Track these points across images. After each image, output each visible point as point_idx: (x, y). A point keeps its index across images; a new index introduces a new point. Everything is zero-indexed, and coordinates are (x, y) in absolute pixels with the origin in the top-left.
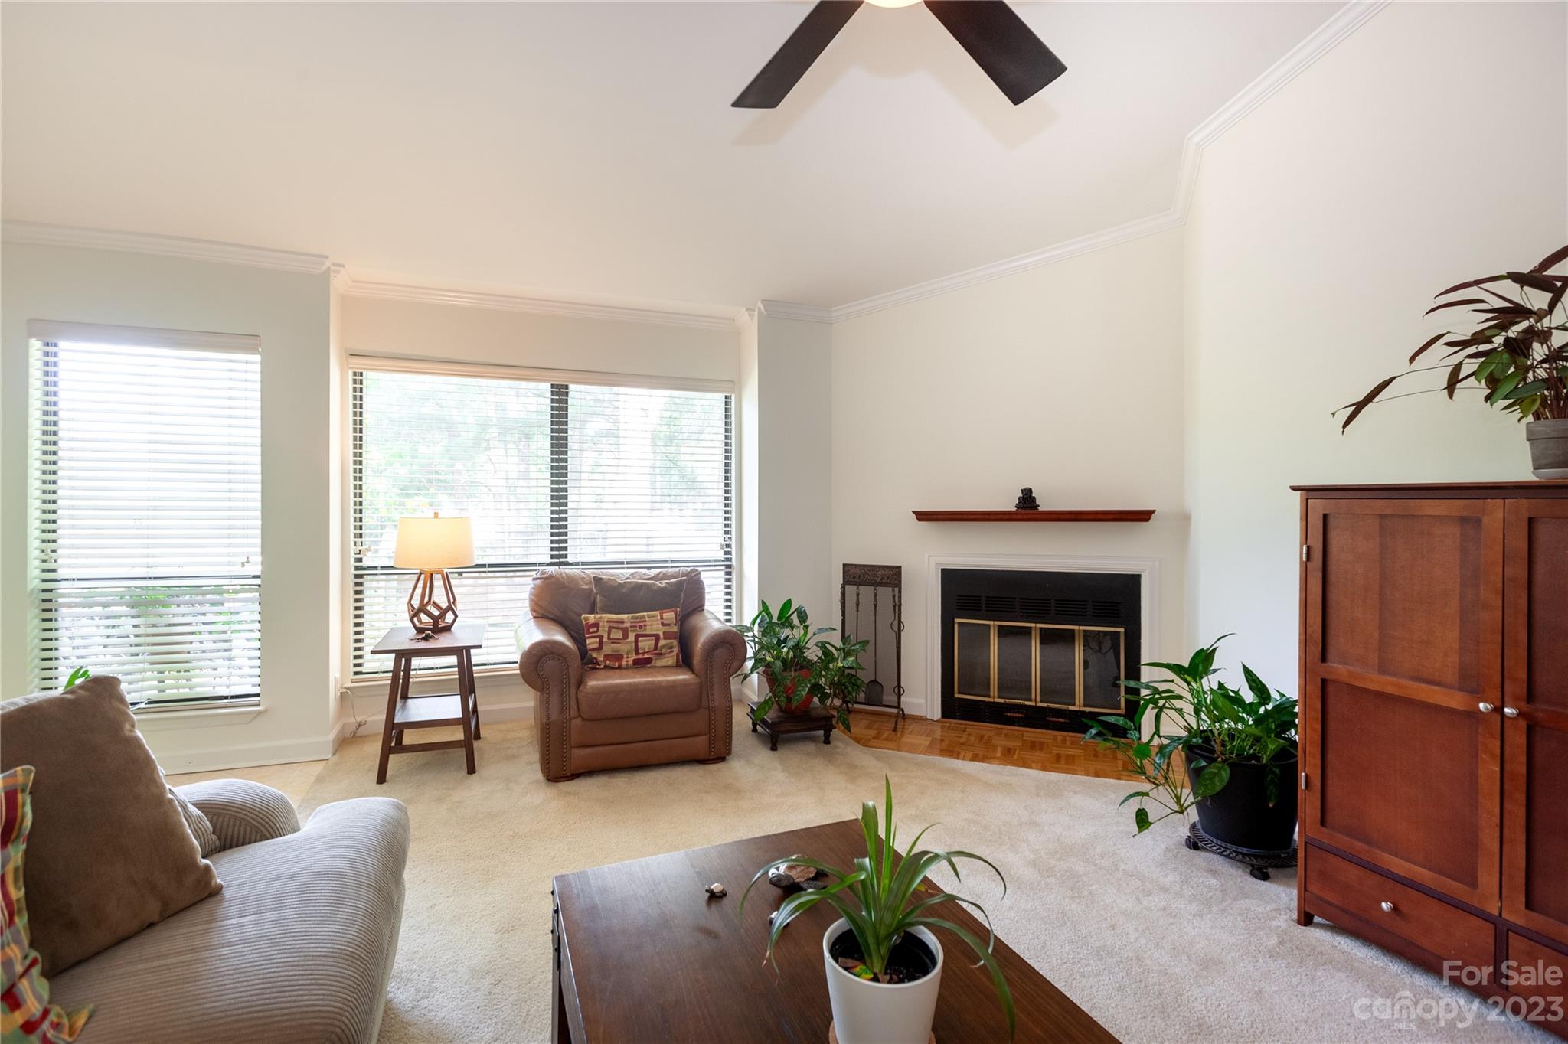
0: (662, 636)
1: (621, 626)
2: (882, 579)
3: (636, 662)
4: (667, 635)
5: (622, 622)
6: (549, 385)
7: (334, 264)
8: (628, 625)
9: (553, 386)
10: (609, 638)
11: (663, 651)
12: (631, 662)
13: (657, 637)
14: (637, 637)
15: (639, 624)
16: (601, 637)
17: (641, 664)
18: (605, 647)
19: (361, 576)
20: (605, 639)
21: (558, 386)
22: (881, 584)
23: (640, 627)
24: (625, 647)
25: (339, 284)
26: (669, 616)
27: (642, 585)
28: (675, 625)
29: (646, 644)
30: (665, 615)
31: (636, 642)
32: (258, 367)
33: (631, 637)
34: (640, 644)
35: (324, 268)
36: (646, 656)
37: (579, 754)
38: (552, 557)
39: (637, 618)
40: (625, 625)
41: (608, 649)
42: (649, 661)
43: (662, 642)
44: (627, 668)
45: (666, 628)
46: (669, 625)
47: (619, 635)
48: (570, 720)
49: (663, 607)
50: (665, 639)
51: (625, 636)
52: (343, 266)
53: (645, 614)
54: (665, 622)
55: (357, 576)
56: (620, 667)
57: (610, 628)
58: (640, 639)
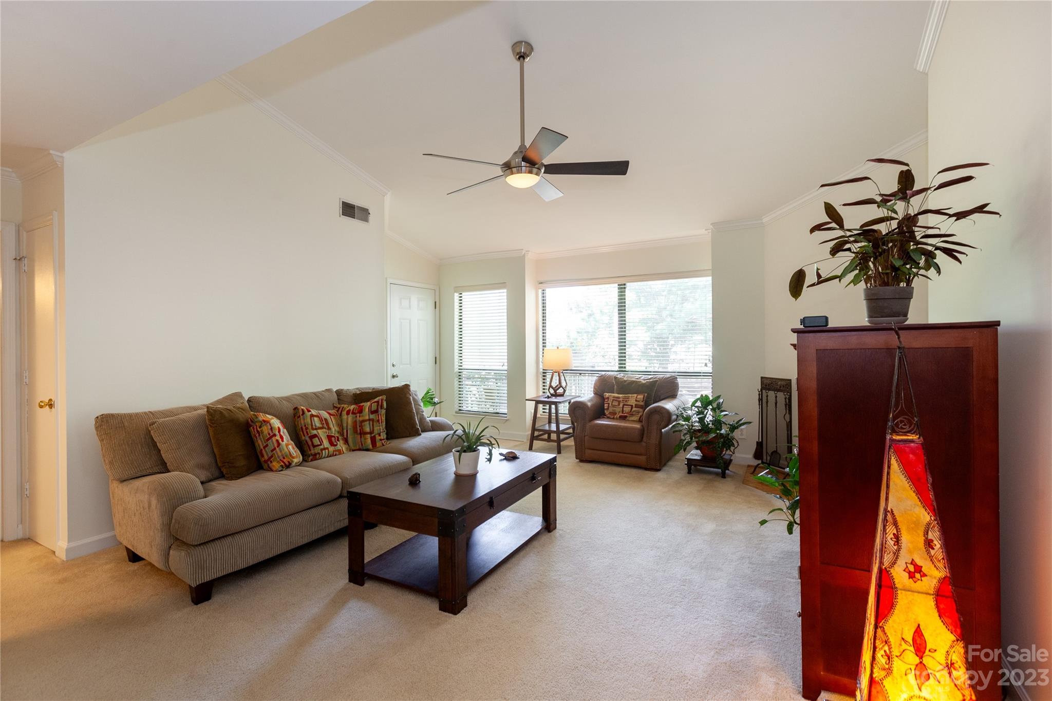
0: (634, 406)
1: (618, 400)
2: (780, 387)
3: (620, 417)
4: (637, 406)
5: (619, 398)
6: (616, 285)
7: (527, 251)
8: (621, 399)
9: (619, 285)
10: (612, 405)
11: (634, 413)
12: (618, 417)
13: (632, 406)
14: (624, 405)
15: (626, 400)
16: (609, 404)
17: (623, 418)
18: (610, 409)
19: (545, 373)
20: (610, 405)
21: (622, 285)
22: (779, 390)
23: (626, 401)
24: (618, 409)
25: (530, 257)
26: (640, 397)
27: (634, 381)
28: (643, 401)
29: (627, 409)
30: (639, 397)
31: (623, 407)
32: (505, 294)
33: (621, 405)
34: (624, 409)
35: (523, 253)
36: (625, 415)
37: (588, 452)
38: (620, 367)
39: (626, 397)
40: (620, 399)
41: (611, 409)
42: (626, 417)
43: (634, 409)
44: (617, 419)
45: (637, 403)
46: (639, 401)
47: (616, 403)
48: (585, 436)
49: (638, 393)
50: (635, 407)
51: (619, 405)
52: (529, 251)
53: (630, 395)
54: (637, 400)
55: (544, 373)
56: (613, 418)
57: (613, 400)
58: (625, 406)
